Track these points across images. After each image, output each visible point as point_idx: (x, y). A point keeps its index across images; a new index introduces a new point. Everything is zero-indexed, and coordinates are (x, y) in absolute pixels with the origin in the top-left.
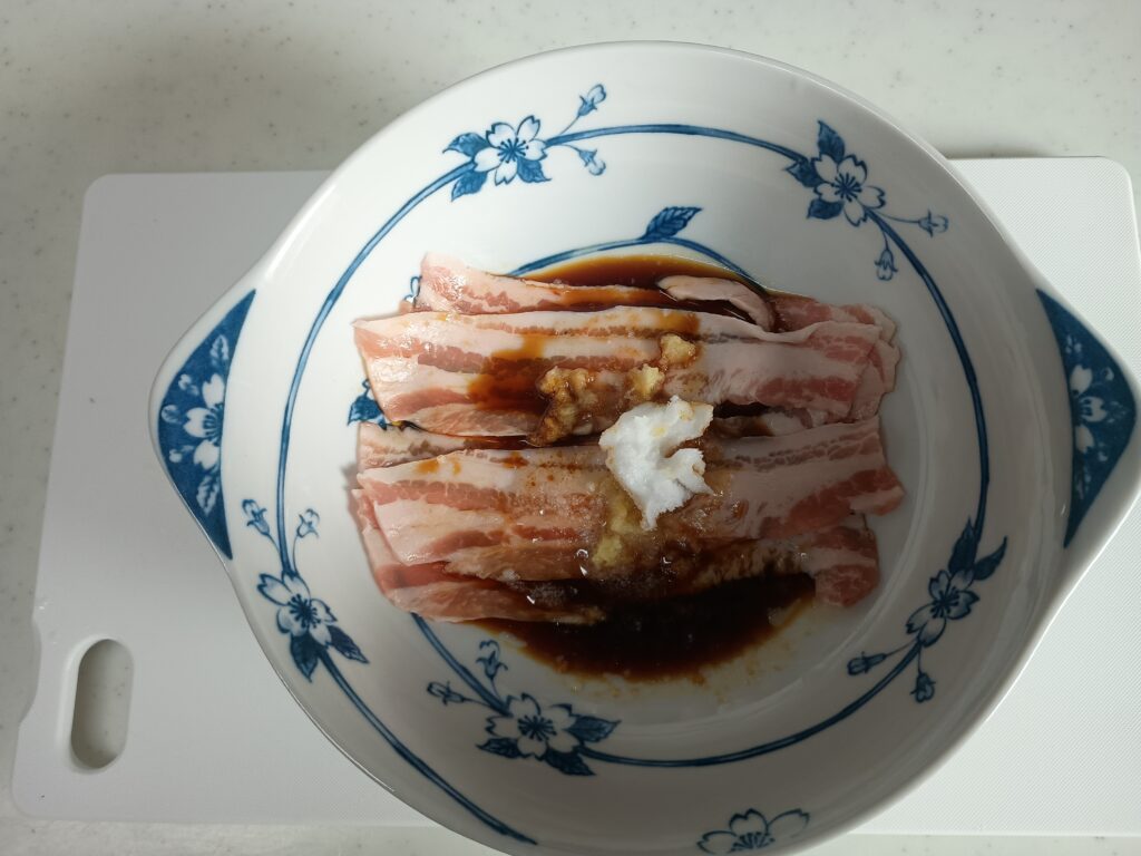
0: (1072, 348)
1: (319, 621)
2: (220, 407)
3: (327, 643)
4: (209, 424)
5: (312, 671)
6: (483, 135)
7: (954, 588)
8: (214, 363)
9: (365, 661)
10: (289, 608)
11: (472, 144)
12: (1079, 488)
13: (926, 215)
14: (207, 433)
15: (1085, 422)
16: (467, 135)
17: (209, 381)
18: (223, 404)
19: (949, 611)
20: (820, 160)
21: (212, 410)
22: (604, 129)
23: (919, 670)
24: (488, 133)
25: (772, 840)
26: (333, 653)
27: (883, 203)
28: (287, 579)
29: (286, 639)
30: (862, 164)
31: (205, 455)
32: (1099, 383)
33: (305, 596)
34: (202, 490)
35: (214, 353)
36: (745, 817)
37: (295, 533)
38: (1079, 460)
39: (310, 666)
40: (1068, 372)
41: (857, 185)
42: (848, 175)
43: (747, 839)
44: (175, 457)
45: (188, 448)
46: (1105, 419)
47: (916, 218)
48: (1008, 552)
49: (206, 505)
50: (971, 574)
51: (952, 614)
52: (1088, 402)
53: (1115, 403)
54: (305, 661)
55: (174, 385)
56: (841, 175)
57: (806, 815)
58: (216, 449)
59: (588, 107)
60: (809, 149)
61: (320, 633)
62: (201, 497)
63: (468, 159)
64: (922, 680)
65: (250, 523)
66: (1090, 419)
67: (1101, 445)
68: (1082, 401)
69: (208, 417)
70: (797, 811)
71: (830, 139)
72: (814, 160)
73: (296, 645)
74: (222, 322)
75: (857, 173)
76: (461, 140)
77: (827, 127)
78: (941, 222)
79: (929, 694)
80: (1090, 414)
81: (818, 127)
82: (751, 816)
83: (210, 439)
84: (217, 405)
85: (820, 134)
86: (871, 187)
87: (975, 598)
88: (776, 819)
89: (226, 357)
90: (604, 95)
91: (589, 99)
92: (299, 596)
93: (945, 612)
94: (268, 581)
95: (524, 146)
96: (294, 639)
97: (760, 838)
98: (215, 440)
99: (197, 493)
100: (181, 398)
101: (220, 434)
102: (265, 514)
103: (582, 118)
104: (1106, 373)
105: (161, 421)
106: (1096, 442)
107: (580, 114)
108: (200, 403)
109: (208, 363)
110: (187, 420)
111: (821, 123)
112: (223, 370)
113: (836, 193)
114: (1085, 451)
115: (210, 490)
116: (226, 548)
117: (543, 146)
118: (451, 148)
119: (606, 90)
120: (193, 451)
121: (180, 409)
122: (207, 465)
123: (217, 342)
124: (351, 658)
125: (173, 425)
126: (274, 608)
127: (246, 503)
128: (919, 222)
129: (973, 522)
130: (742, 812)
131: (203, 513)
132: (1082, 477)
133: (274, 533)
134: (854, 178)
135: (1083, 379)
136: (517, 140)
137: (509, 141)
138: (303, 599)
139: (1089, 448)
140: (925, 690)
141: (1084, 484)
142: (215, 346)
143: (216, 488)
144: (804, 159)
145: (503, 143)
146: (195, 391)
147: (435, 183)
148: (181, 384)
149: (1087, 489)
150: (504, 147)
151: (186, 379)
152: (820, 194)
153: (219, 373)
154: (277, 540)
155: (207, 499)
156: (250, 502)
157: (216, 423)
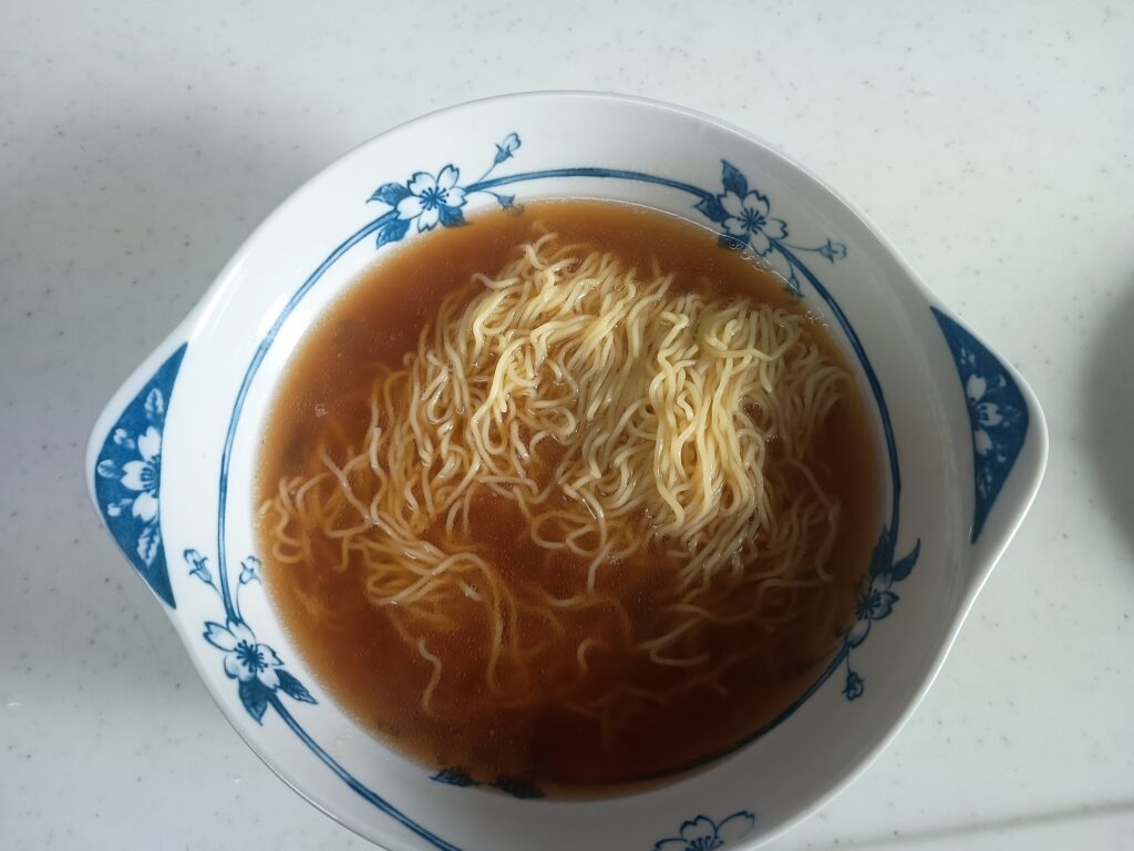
0: (966, 359)
1: (266, 665)
2: (157, 459)
3: (275, 686)
4: (146, 477)
5: (262, 715)
6: (405, 186)
7: (875, 591)
8: (149, 416)
9: (314, 702)
10: (236, 654)
11: (395, 194)
12: (982, 488)
13: (826, 243)
14: (145, 486)
15: (983, 426)
16: (390, 185)
17: (145, 435)
18: (160, 456)
19: (872, 612)
20: (725, 196)
21: (149, 463)
22: (521, 175)
23: (849, 670)
24: (409, 183)
25: (721, 842)
26: (282, 696)
27: (786, 234)
28: (232, 625)
29: (234, 685)
30: (764, 198)
31: (144, 508)
32: (993, 390)
33: (250, 641)
34: (143, 543)
35: (148, 406)
36: (694, 823)
37: (237, 580)
38: (980, 461)
39: (260, 709)
40: (964, 381)
41: (761, 218)
42: (752, 210)
43: (697, 844)
44: (114, 511)
45: (126, 501)
46: (1001, 424)
47: (817, 246)
48: (922, 552)
49: (147, 557)
50: (890, 576)
51: (875, 615)
52: (984, 408)
53: (1009, 408)
54: (255, 704)
55: (110, 440)
56: (746, 210)
57: (752, 816)
58: (155, 500)
59: (504, 155)
60: (715, 187)
61: (268, 677)
62: (141, 549)
63: (391, 208)
64: (851, 679)
65: (192, 572)
66: (987, 423)
67: (999, 447)
68: (979, 407)
69: (145, 469)
70: (744, 813)
71: (733, 176)
72: (719, 196)
73: (245, 690)
74: (155, 375)
75: (761, 207)
76: (383, 190)
77: (729, 165)
78: (840, 249)
79: (858, 692)
80: (986, 418)
81: (721, 166)
82: (700, 822)
83: (148, 491)
84: (154, 458)
85: (724, 172)
86: (774, 219)
87: (894, 598)
88: (723, 822)
89: (160, 410)
90: (519, 142)
91: (504, 147)
92: (245, 642)
93: (869, 613)
94: (213, 628)
95: (445, 194)
96: (242, 684)
97: (709, 842)
98: (153, 492)
99: (137, 545)
100: (119, 454)
101: (158, 486)
102: (206, 563)
103: (499, 165)
104: (998, 381)
105: (98, 477)
106: (994, 444)
107: (497, 161)
108: (137, 456)
109: (140, 418)
110: (124, 473)
111: (725, 163)
112: (159, 422)
113: (743, 227)
114: (984, 453)
115: (151, 541)
116: (169, 598)
117: (463, 193)
118: (374, 197)
119: (521, 138)
120: (131, 505)
121: (116, 463)
122: (146, 518)
123: (151, 395)
124: (300, 699)
125: (111, 480)
126: (221, 654)
127: (187, 552)
128: (820, 250)
129: (889, 528)
130: (691, 818)
131: (144, 564)
132: (984, 476)
133: (216, 581)
134: (757, 212)
135: (978, 386)
136: (437, 188)
137: (430, 189)
138: (249, 644)
139: (988, 451)
140: (855, 689)
141: (986, 484)
142: (149, 399)
143: (157, 539)
144: (711, 196)
145: (424, 192)
146: (131, 444)
147: (359, 233)
148: (117, 439)
149: (989, 488)
150: (425, 195)
151: (121, 433)
152: (728, 228)
153: (154, 425)
154: (220, 589)
155: (147, 550)
156: (191, 551)
157: (153, 475)
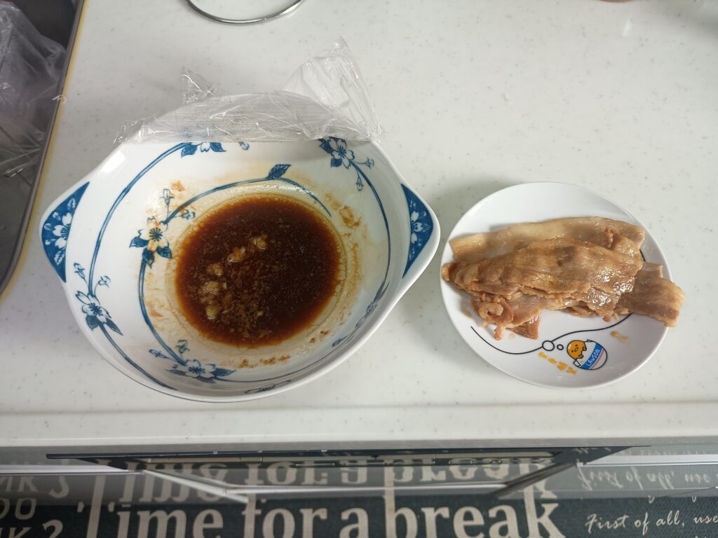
0: (413, 205)
1: (102, 315)
2: (69, 226)
3: (104, 322)
4: (63, 232)
5: (94, 328)
8: (69, 209)
9: (121, 334)
10: (89, 306)
12: (410, 257)
13: (367, 160)
14: (62, 235)
15: (415, 232)
17: (66, 215)
18: (70, 224)
21: (65, 226)
27: (354, 157)
28: (90, 296)
29: (85, 315)
30: (344, 141)
31: (60, 243)
32: (421, 217)
33: (97, 304)
34: (57, 256)
35: (69, 205)
37: (97, 282)
38: (412, 246)
39: (94, 326)
41: (344, 150)
42: (341, 147)
44: (48, 243)
45: (54, 240)
46: (422, 231)
47: (364, 162)
48: (388, 287)
49: (58, 262)
50: (378, 299)
52: (417, 224)
53: (426, 224)
54: (92, 324)
55: (51, 216)
56: (338, 147)
58: (65, 241)
61: (102, 319)
62: (56, 259)
65: (77, 272)
66: (417, 231)
67: (420, 240)
68: (415, 224)
69: (63, 229)
73: (89, 318)
74: (74, 193)
75: (343, 145)
78: (372, 162)
80: (417, 229)
83: (63, 237)
86: (349, 151)
89: (74, 207)
92: (94, 304)
94: (81, 294)
96: (89, 316)
98: (65, 238)
99: (55, 257)
100: (54, 222)
101: (67, 235)
102: (84, 271)
104: (424, 214)
105: (43, 229)
106: (418, 239)
108: (61, 223)
109: (65, 209)
110: (54, 229)
112: (72, 211)
113: (339, 155)
114: (414, 243)
115: (60, 256)
116: (64, 279)
120: (56, 241)
121: (52, 225)
122: (60, 247)
124: (114, 331)
125: (48, 231)
126: (82, 304)
127: (75, 264)
129: (382, 284)
131: (56, 264)
132: (412, 251)
133: (87, 279)
134: (343, 148)
135: (415, 216)
138: (96, 306)
139: (416, 241)
141: (412, 255)
142: (70, 202)
143: (63, 256)
144: (325, 141)
146: (59, 219)
147: (173, 148)
148: (54, 216)
149: (413, 257)
151: (56, 214)
152: (334, 156)
153: (70, 212)
154: (88, 282)
155: (58, 259)
156: (78, 264)
157: (66, 232)
